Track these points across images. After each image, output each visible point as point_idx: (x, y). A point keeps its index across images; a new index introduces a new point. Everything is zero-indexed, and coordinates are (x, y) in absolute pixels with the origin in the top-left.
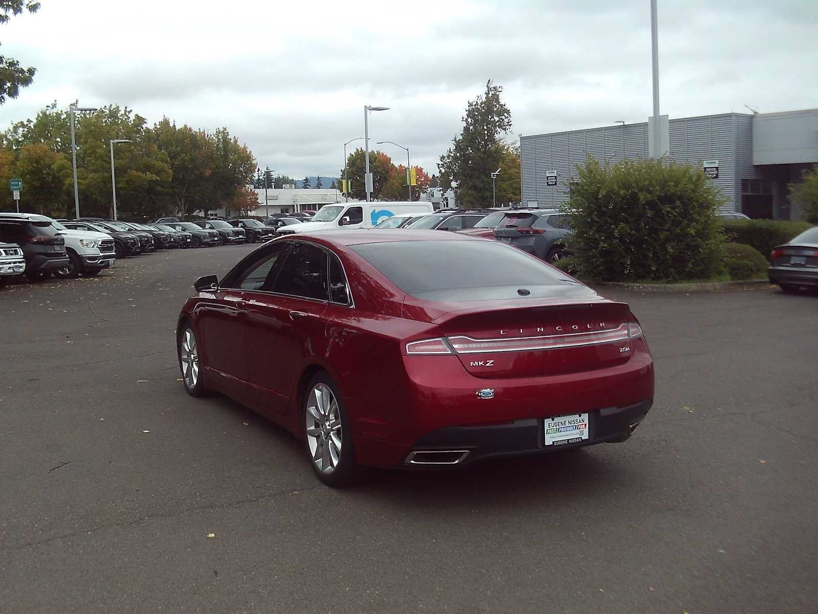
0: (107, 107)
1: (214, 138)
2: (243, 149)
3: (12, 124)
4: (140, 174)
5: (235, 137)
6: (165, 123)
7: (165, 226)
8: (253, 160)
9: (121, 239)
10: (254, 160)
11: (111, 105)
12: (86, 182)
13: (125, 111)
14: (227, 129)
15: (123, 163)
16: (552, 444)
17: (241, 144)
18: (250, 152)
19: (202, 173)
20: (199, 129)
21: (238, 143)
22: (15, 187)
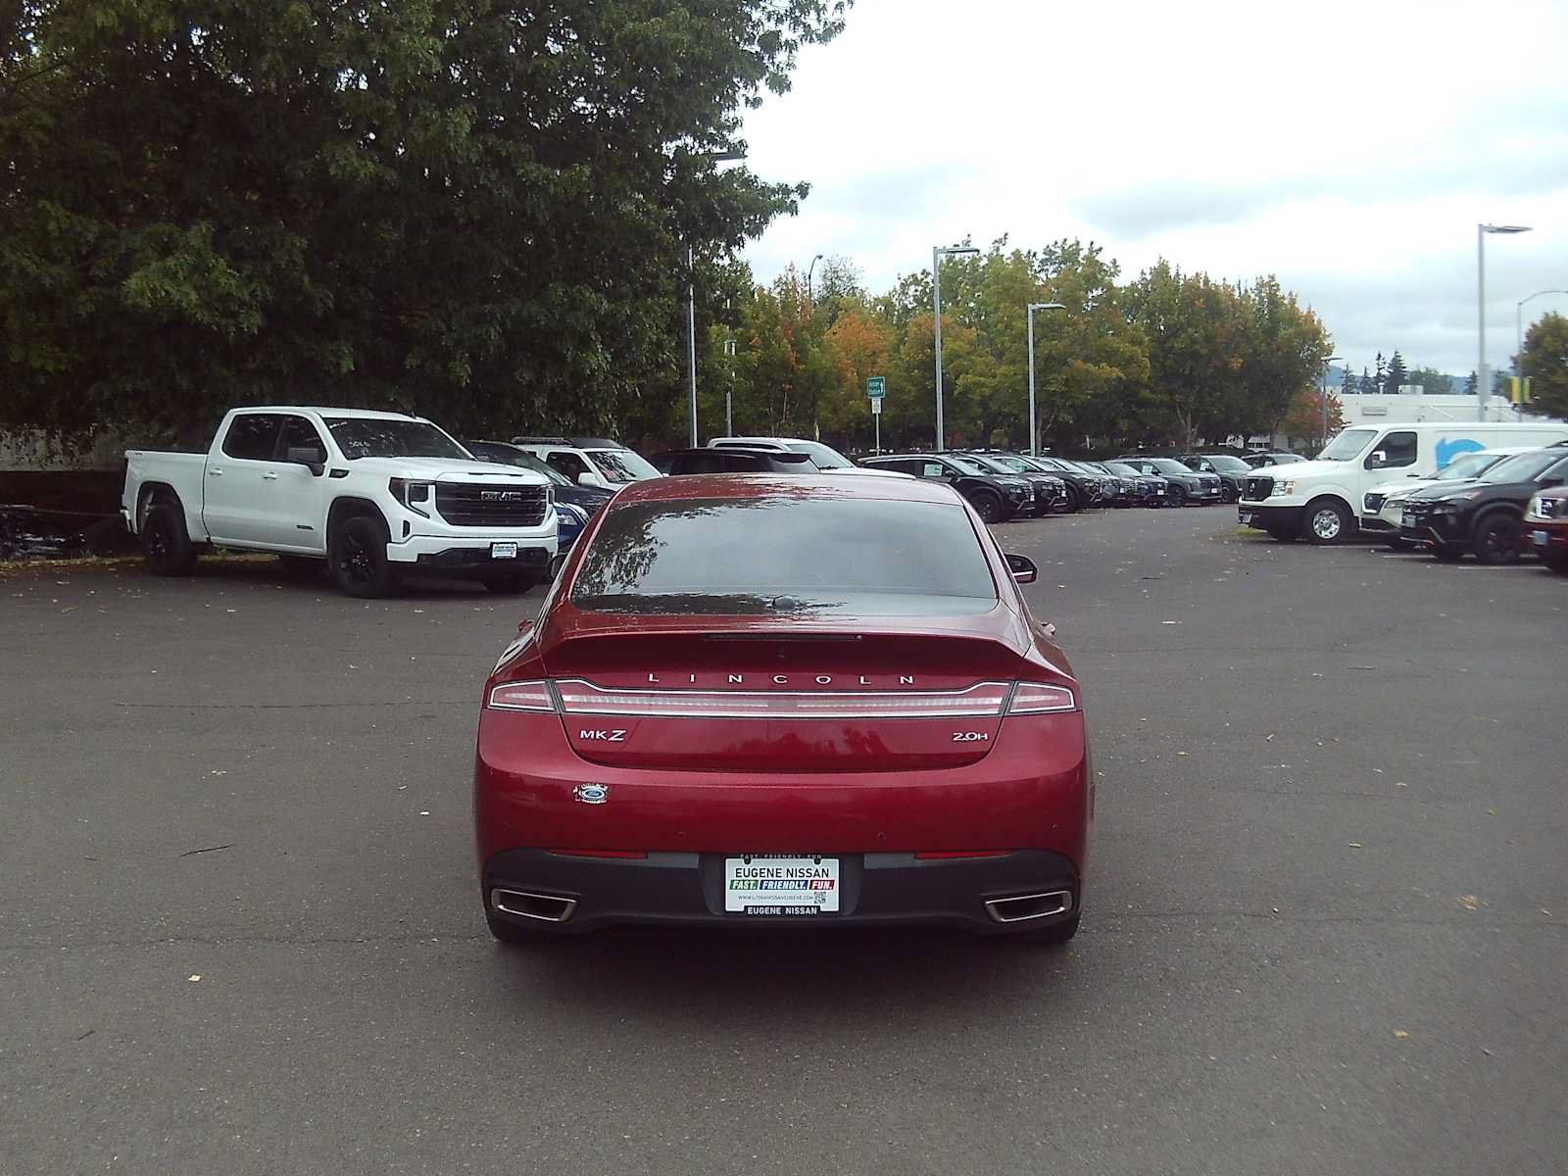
0: (1059, 244)
1: (1253, 296)
2: (1306, 315)
3: (899, 279)
4: (1090, 366)
5: (1290, 294)
6: (1162, 271)
7: (1122, 465)
8: (1325, 336)
9: (998, 486)
10: (1329, 336)
11: (1065, 240)
12: (993, 382)
13: (1091, 250)
14: (1276, 278)
15: (1060, 346)
16: (742, 909)
17: (1302, 307)
18: (1319, 322)
19: (1227, 364)
20: (1224, 279)
21: (1296, 305)
22: (874, 392)
